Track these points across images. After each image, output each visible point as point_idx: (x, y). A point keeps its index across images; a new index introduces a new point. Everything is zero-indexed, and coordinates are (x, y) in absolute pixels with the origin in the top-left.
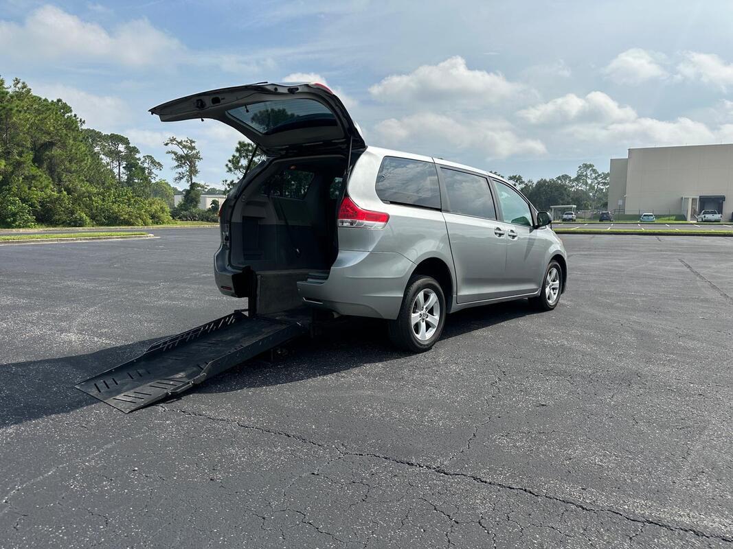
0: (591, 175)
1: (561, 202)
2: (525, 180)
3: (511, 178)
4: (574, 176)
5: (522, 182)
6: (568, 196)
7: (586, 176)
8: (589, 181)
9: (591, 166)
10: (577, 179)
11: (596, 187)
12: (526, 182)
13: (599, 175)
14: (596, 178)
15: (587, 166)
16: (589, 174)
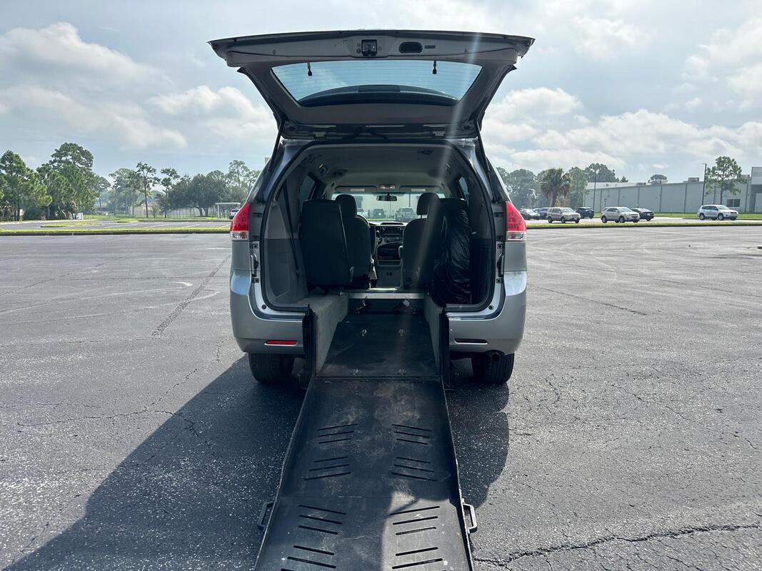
0: (243, 172)
1: (222, 199)
2: (181, 174)
3: (164, 172)
4: (226, 172)
5: (177, 177)
6: (228, 193)
7: (238, 173)
8: (241, 179)
9: (242, 163)
10: (230, 176)
11: (248, 184)
12: (182, 176)
13: (250, 173)
14: (248, 176)
15: (238, 163)
16: (240, 171)
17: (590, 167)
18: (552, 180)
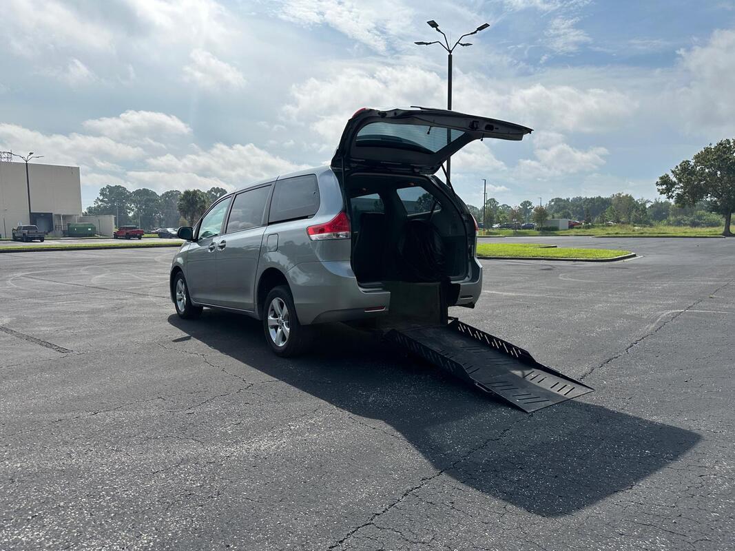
17: (212, 190)
18: (188, 201)
